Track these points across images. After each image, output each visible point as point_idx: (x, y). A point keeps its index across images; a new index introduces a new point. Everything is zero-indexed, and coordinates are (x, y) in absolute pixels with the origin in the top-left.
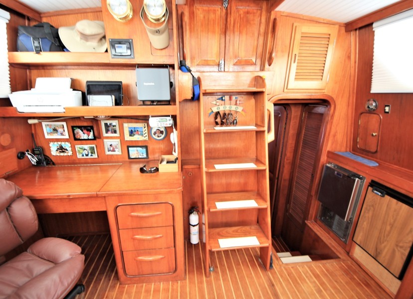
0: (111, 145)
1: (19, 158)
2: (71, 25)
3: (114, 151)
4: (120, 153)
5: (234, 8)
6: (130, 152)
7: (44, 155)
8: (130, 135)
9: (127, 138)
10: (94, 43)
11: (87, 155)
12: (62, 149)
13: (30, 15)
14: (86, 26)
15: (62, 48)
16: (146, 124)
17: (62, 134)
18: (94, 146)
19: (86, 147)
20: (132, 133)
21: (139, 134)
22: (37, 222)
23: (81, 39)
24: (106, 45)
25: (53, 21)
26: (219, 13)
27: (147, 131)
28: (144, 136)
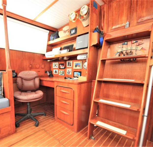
0: (69, 71)
1: (45, 72)
3: (69, 73)
4: (71, 74)
6: (74, 74)
7: (52, 74)
8: (76, 67)
9: (74, 68)
11: (61, 74)
12: (56, 72)
15: (58, 37)
16: (82, 62)
17: (57, 67)
18: (64, 71)
19: (62, 71)
20: (76, 66)
21: (79, 66)
22: (39, 85)
23: (64, 33)
27: (82, 65)
28: (80, 67)
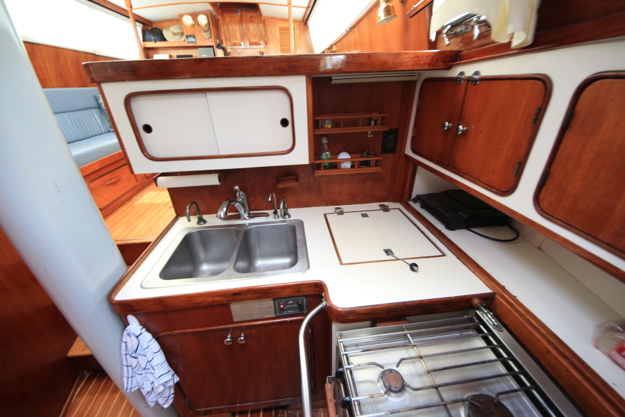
2: (168, 28)
5: (244, 15)
10: (178, 37)
13: (148, 24)
14: (174, 29)
15: (164, 39)
23: (173, 35)
24: (184, 38)
25: (158, 26)
26: (237, 17)
